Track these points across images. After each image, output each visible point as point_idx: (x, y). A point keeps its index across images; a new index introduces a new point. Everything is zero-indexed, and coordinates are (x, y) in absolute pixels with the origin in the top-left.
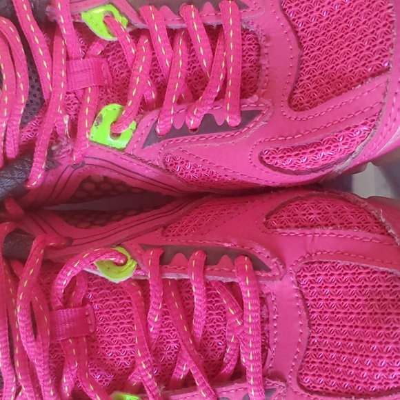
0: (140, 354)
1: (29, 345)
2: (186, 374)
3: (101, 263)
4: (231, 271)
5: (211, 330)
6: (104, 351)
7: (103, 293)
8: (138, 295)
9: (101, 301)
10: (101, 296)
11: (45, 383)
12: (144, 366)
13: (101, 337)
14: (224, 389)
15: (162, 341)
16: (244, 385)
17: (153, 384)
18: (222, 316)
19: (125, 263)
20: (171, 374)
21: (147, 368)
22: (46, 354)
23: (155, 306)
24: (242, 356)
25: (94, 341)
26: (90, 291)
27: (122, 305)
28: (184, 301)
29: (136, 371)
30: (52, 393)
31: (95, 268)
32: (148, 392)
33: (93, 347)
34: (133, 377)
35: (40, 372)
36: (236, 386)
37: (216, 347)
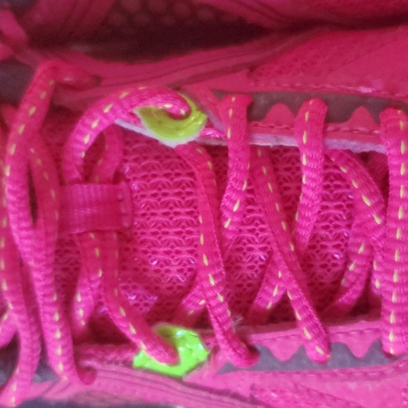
0: (206, 262)
1: (24, 233)
2: (276, 301)
3: (147, 113)
4: (370, 133)
5: (323, 233)
6: (145, 257)
7: (148, 165)
8: (206, 169)
9: (144, 177)
10: (144, 168)
11: (47, 300)
12: (212, 282)
13: (142, 233)
14: (341, 328)
15: (240, 246)
16: (376, 325)
17: (225, 312)
18: (344, 211)
19: (188, 114)
20: (251, 302)
21: (217, 285)
22: (50, 251)
23: (236, 185)
24: (375, 276)
25: (129, 240)
26: (126, 161)
27: (179, 185)
28: (280, 184)
29: (196, 291)
30: (57, 317)
31: (137, 121)
32: (216, 326)
33: (127, 249)
34: (189, 301)
35: (39, 280)
36: (362, 325)
37: (329, 261)
